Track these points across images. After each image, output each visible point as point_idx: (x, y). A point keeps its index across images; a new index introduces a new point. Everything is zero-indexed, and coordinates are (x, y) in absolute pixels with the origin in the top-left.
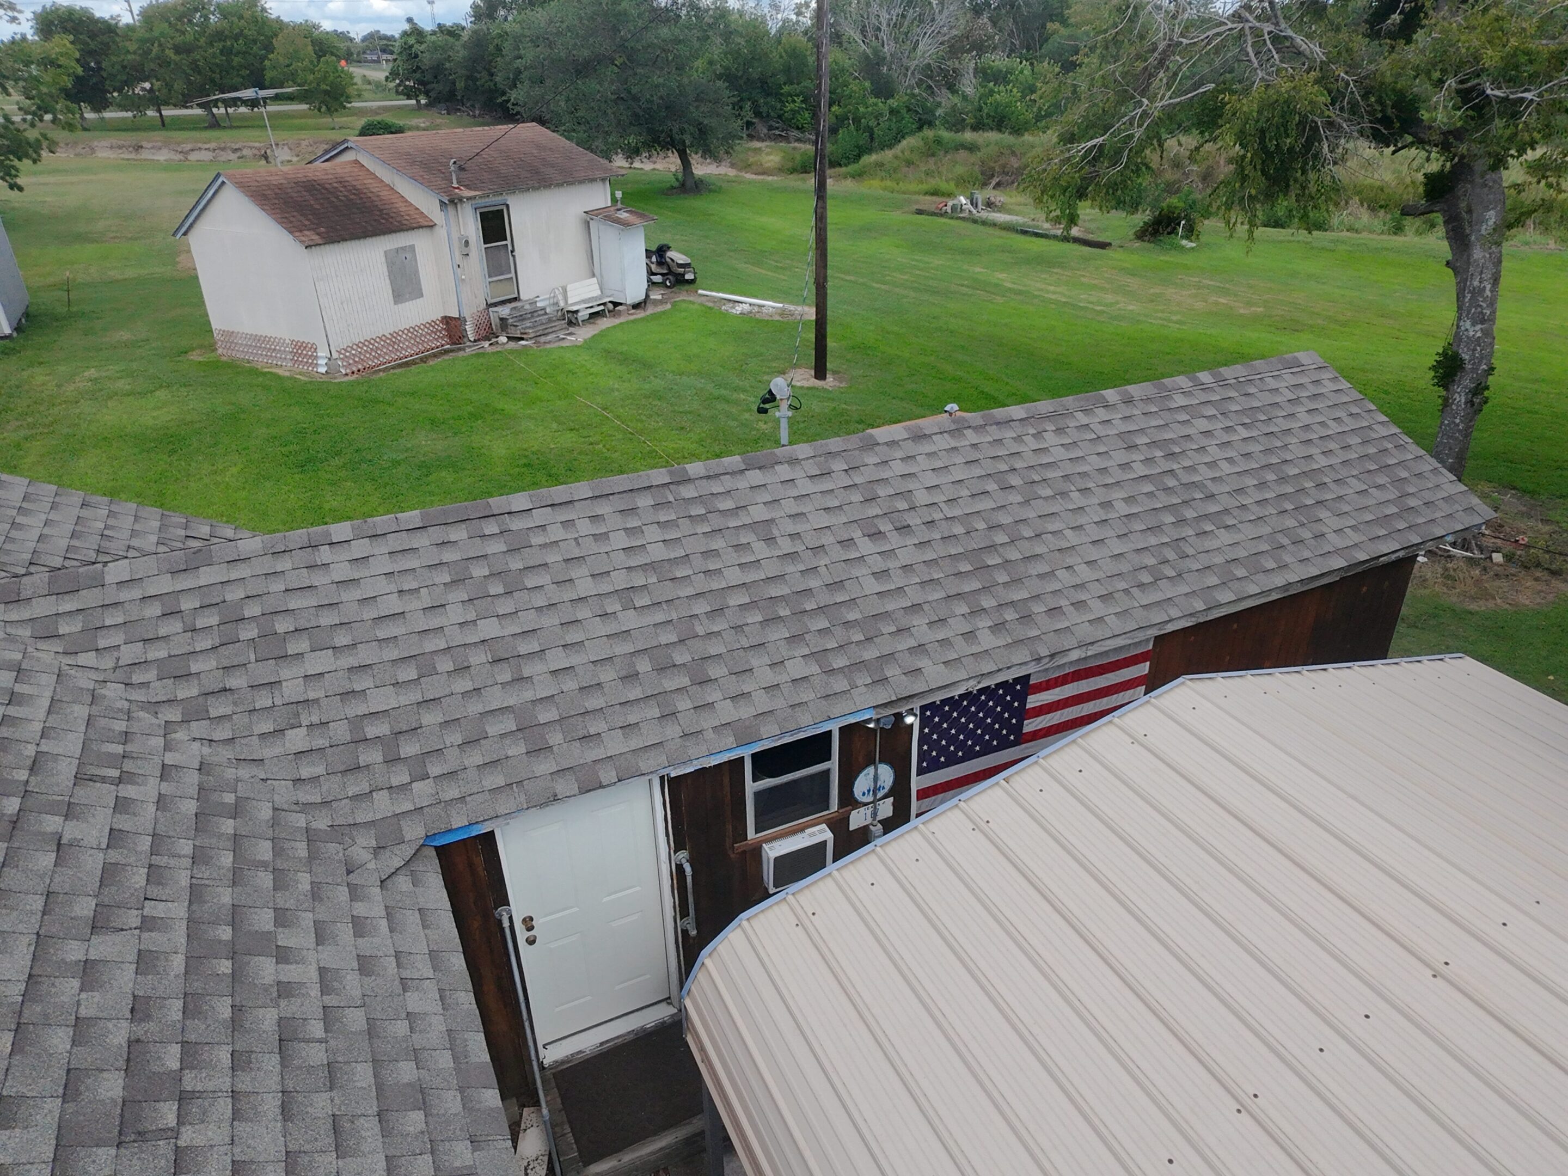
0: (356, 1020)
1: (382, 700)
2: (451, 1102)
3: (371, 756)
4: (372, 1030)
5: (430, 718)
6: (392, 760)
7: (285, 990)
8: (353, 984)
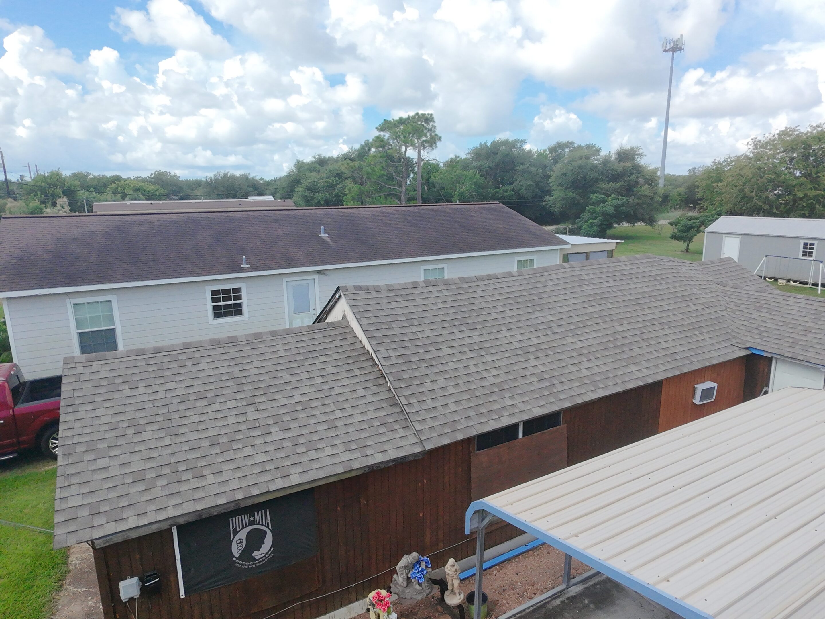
0: (701, 344)
1: (770, 325)
3: (756, 331)
5: (775, 332)
6: (759, 334)
7: (696, 335)
8: (707, 343)
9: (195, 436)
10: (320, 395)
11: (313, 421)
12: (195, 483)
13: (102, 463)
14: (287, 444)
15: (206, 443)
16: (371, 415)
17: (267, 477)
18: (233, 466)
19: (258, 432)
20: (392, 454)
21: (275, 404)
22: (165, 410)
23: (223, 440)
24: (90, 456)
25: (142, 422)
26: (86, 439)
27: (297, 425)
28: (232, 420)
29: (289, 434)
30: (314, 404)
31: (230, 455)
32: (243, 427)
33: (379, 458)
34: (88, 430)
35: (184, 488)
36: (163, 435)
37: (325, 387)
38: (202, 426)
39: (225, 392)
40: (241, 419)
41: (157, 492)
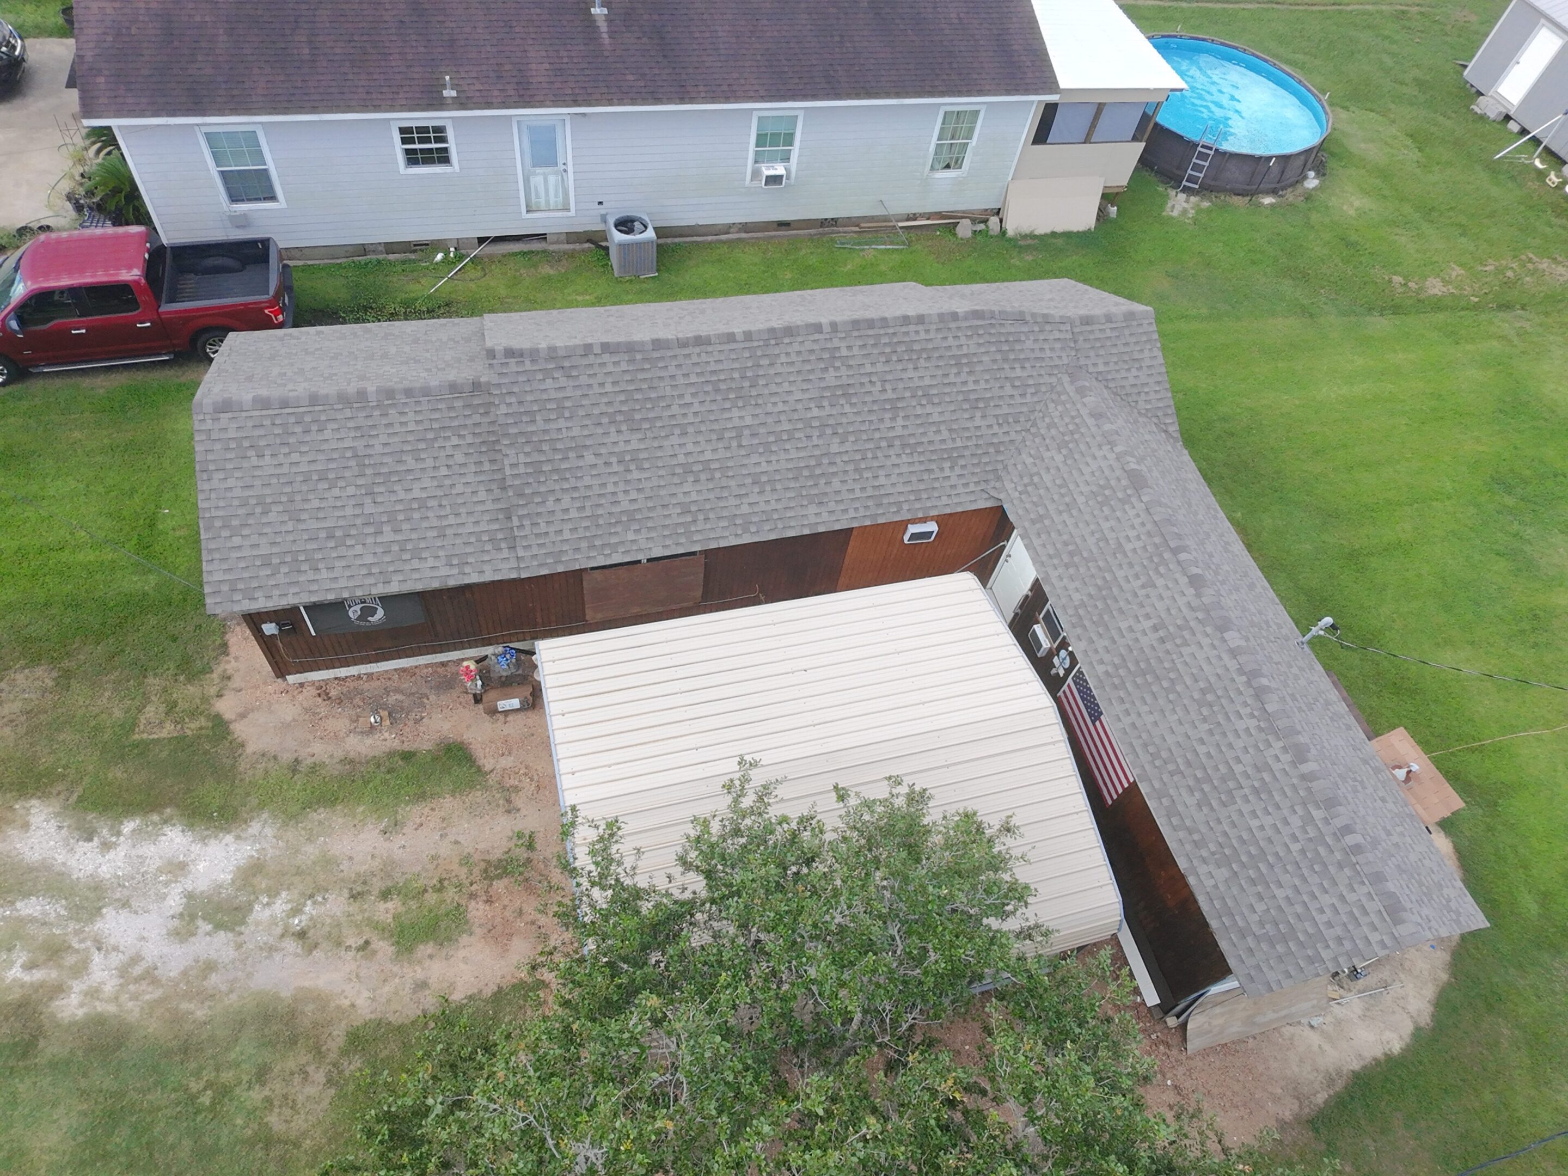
0: (936, 485)
1: (1047, 478)
2: (918, 506)
3: (1026, 480)
4: (934, 488)
5: (1042, 492)
6: (1025, 486)
7: (942, 469)
8: (947, 483)
9: (314, 525)
10: (440, 493)
11: (425, 524)
12: (311, 575)
13: (237, 541)
14: (395, 548)
15: (323, 535)
16: (483, 527)
17: (371, 580)
18: (344, 563)
19: (371, 530)
20: (488, 577)
21: (393, 498)
22: (288, 489)
23: (339, 533)
24: (225, 533)
25: (268, 500)
26: (221, 513)
27: (409, 527)
28: (349, 511)
29: (399, 537)
30: (431, 503)
31: (342, 551)
32: (359, 521)
33: (474, 578)
34: (221, 504)
35: (302, 578)
36: (286, 518)
37: (448, 482)
38: (321, 515)
39: (347, 474)
40: (358, 511)
41: (281, 579)
